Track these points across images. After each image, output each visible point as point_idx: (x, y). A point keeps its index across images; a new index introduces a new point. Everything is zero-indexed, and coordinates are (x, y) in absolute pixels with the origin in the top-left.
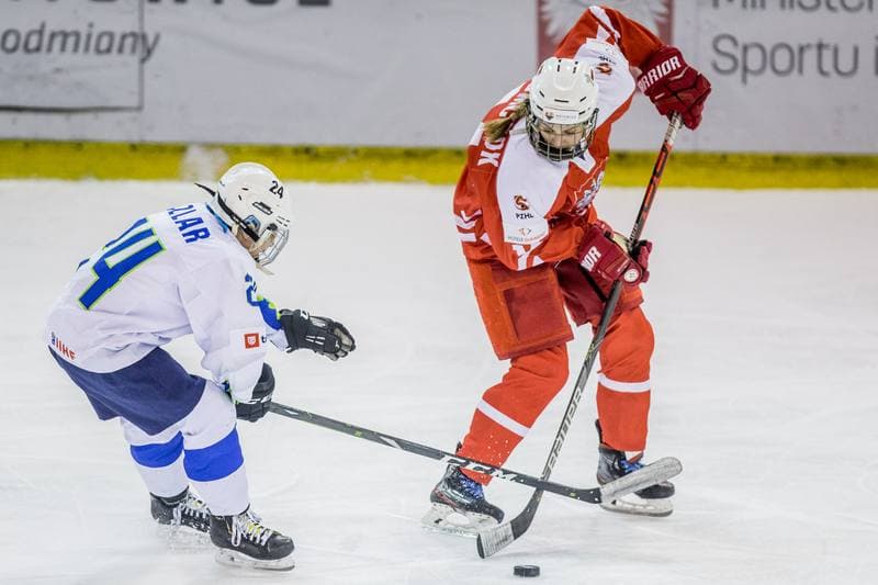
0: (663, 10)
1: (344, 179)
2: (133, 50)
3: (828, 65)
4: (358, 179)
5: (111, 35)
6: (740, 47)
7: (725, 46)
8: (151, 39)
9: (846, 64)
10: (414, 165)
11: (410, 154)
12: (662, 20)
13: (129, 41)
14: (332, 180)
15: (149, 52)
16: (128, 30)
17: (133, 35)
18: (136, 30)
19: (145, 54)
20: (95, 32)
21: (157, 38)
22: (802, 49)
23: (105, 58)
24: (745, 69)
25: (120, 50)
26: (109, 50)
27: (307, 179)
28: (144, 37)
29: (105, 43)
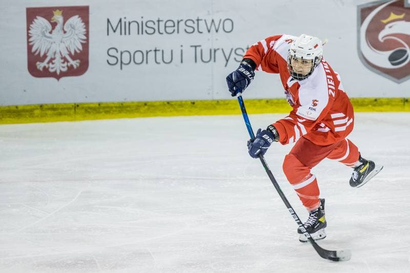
0: (85, 38)
3: (159, 59)
6: (119, 53)
7: (112, 52)
9: (167, 58)
12: (84, 42)
22: (147, 53)
24: (122, 62)
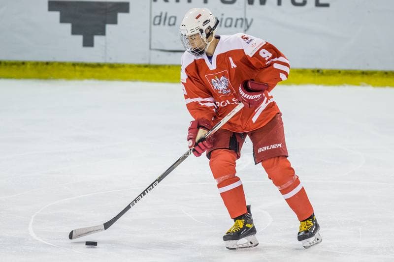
1: (334, 84)
2: (241, 26)
4: (340, 83)
5: (232, 19)
8: (249, 21)
10: (366, 78)
11: (364, 73)
13: (240, 22)
14: (330, 84)
15: (248, 27)
16: (239, 17)
17: (242, 19)
18: (243, 17)
19: (246, 28)
20: (225, 18)
21: (252, 20)
23: (229, 29)
25: (236, 26)
26: (230, 26)
27: (318, 84)
28: (246, 20)
29: (229, 22)
